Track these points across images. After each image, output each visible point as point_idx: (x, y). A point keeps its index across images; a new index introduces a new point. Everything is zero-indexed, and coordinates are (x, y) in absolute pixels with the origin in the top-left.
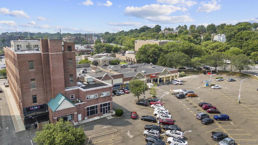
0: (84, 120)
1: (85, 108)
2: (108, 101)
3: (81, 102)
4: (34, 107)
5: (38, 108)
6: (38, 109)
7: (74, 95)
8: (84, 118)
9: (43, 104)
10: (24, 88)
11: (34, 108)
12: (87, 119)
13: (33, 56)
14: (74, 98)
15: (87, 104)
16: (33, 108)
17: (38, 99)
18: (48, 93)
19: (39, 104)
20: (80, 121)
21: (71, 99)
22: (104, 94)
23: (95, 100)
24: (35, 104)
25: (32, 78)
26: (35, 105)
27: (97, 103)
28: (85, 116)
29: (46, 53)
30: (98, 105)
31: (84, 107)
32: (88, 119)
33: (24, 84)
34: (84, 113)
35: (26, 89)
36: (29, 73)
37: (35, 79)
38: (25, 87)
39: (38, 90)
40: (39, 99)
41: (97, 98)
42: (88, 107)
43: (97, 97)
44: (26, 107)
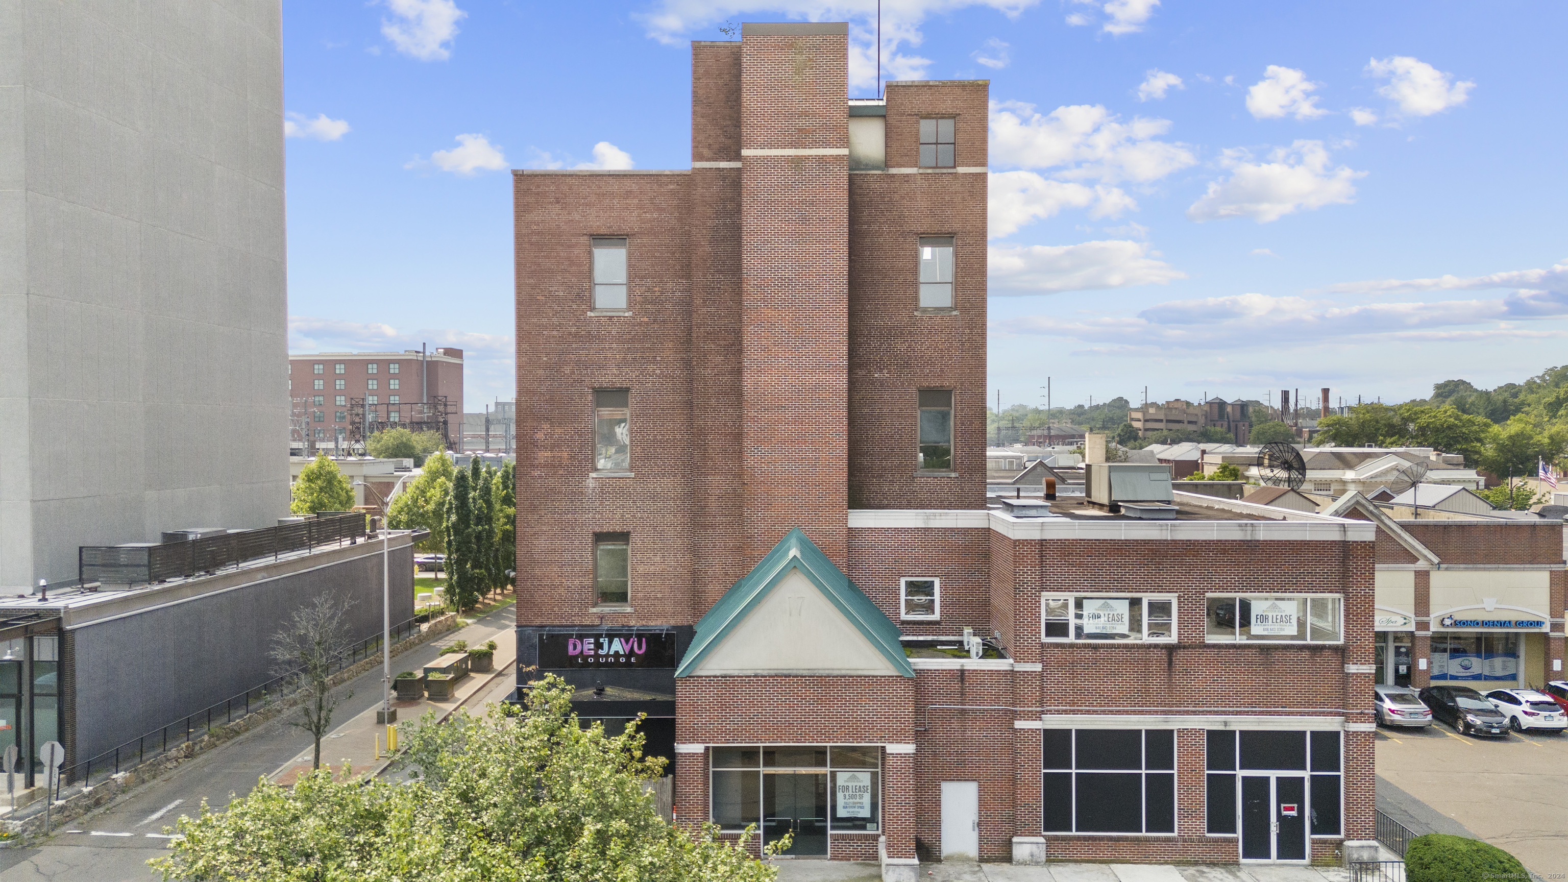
0: (1006, 866)
1: (1019, 724)
2: (1311, 707)
3: (990, 651)
4: (597, 637)
5: (632, 652)
6: (628, 664)
7: (937, 582)
8: (1010, 843)
9: (672, 622)
10: (543, 456)
11: (599, 646)
12: (1033, 862)
13: (629, 194)
14: (936, 616)
15: (1050, 686)
16: (588, 645)
17: (641, 569)
18: (713, 526)
19: (638, 615)
20: (964, 859)
21: (904, 617)
22: (1259, 606)
23: (1147, 662)
24: (607, 609)
25: (610, 377)
26: (607, 625)
27: (1169, 709)
28: (1013, 820)
29: (723, 165)
30: (1175, 723)
31: (1015, 715)
32: (1051, 860)
33: (546, 426)
34: (1014, 781)
35: (553, 466)
36: (590, 337)
37: (627, 390)
38: (549, 454)
39: (639, 490)
40: (645, 575)
41: (1170, 649)
42: (1055, 722)
43: (1173, 638)
44: (538, 622)
